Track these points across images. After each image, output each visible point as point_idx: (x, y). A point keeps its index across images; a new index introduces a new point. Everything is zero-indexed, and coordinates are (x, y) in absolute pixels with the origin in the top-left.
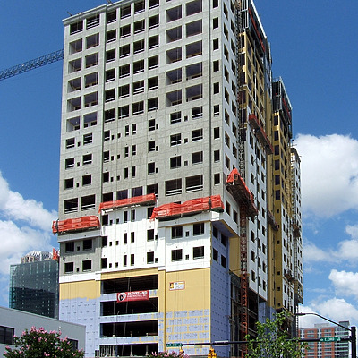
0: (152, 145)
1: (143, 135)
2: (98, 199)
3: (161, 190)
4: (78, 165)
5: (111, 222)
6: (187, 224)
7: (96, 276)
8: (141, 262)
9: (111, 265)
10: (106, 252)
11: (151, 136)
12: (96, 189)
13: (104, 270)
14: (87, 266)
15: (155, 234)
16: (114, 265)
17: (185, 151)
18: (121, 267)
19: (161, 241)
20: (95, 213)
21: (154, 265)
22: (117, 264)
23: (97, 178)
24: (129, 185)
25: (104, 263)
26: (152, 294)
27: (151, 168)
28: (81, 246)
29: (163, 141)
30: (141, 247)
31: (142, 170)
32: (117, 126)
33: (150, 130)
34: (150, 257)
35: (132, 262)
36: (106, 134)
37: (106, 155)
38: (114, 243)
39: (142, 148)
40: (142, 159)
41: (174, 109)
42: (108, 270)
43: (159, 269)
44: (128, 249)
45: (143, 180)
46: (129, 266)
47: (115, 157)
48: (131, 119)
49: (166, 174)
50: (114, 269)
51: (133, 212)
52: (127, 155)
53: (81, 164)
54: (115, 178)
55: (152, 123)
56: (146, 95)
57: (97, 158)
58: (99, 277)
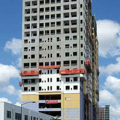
0: (58, 46)
1: (55, 43)
2: (38, 64)
3: (62, 64)
4: (29, 50)
5: (43, 73)
6: (71, 77)
7: (37, 93)
8: (54, 89)
9: (43, 89)
10: (41, 84)
11: (58, 43)
12: (37, 60)
13: (40, 91)
14: (33, 89)
15: (60, 80)
16: (44, 90)
17: (71, 51)
18: (47, 91)
19: (62, 82)
20: (37, 69)
21: (59, 91)
22: (45, 89)
23: (37, 56)
24: (50, 60)
25: (40, 88)
26: (59, 101)
27: (58, 55)
28: (31, 81)
29: (63, 46)
30: (54, 84)
31: (54, 55)
32: (45, 37)
33: (57, 41)
34: (58, 88)
35: (51, 89)
36: (40, 40)
37: (40, 48)
38: (44, 82)
39: (54, 47)
40: (55, 51)
41: (67, 35)
42: (42, 91)
43: (61, 92)
44: (49, 84)
45: (55, 59)
46: (50, 91)
47: (44, 49)
48: (50, 36)
49: (63, 58)
50: (44, 91)
51: (51, 71)
52: (49, 49)
53: (31, 50)
54: (44, 57)
55: (58, 38)
56: (56, 28)
57: (37, 49)
58: (38, 94)
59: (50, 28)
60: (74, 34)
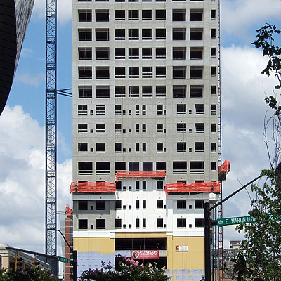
0: (160, 126)
1: (151, 118)
2: (112, 166)
3: (170, 167)
4: (92, 131)
5: (124, 188)
6: (191, 200)
7: (110, 234)
8: (152, 227)
9: (125, 226)
10: (119, 214)
11: (160, 119)
12: (110, 156)
13: (118, 230)
14: (101, 224)
15: (164, 204)
16: (127, 226)
17: (191, 139)
18: (134, 229)
19: (170, 211)
20: (111, 178)
21: (163, 230)
22: (130, 226)
23: (110, 148)
24: (141, 158)
25: (118, 223)
26: (162, 254)
27: (160, 147)
28: (95, 206)
29: (171, 127)
30: (152, 214)
31: (152, 147)
32: (128, 102)
33: (158, 113)
34: (160, 223)
35: (144, 225)
36: (118, 108)
37: (118, 127)
38: (127, 207)
39: (151, 128)
40: (152, 138)
41: (180, 101)
42: (122, 230)
43: (168, 234)
44: (140, 214)
45: (154, 157)
46: (141, 229)
47: (127, 131)
48: (141, 100)
49: (172, 156)
50: (127, 229)
51: (144, 183)
52: (137, 131)
53: (94, 131)
54: (127, 150)
55: (160, 107)
56: (155, 81)
57: (110, 129)
58: (114, 236)
59: (140, 82)
60: (198, 101)
